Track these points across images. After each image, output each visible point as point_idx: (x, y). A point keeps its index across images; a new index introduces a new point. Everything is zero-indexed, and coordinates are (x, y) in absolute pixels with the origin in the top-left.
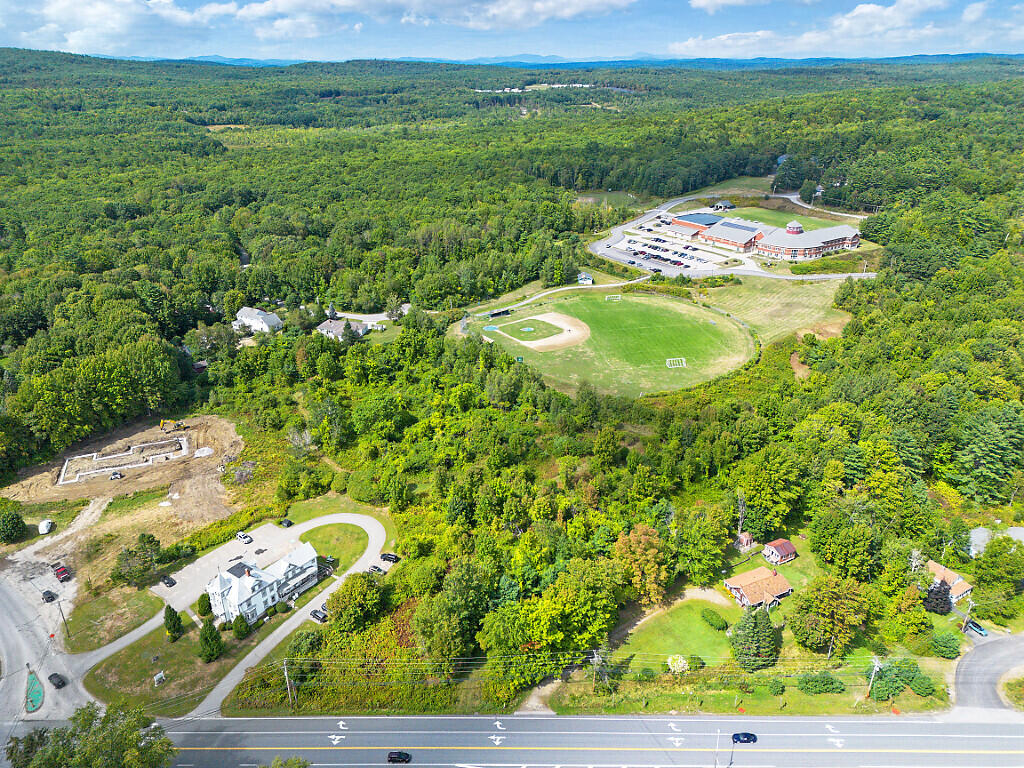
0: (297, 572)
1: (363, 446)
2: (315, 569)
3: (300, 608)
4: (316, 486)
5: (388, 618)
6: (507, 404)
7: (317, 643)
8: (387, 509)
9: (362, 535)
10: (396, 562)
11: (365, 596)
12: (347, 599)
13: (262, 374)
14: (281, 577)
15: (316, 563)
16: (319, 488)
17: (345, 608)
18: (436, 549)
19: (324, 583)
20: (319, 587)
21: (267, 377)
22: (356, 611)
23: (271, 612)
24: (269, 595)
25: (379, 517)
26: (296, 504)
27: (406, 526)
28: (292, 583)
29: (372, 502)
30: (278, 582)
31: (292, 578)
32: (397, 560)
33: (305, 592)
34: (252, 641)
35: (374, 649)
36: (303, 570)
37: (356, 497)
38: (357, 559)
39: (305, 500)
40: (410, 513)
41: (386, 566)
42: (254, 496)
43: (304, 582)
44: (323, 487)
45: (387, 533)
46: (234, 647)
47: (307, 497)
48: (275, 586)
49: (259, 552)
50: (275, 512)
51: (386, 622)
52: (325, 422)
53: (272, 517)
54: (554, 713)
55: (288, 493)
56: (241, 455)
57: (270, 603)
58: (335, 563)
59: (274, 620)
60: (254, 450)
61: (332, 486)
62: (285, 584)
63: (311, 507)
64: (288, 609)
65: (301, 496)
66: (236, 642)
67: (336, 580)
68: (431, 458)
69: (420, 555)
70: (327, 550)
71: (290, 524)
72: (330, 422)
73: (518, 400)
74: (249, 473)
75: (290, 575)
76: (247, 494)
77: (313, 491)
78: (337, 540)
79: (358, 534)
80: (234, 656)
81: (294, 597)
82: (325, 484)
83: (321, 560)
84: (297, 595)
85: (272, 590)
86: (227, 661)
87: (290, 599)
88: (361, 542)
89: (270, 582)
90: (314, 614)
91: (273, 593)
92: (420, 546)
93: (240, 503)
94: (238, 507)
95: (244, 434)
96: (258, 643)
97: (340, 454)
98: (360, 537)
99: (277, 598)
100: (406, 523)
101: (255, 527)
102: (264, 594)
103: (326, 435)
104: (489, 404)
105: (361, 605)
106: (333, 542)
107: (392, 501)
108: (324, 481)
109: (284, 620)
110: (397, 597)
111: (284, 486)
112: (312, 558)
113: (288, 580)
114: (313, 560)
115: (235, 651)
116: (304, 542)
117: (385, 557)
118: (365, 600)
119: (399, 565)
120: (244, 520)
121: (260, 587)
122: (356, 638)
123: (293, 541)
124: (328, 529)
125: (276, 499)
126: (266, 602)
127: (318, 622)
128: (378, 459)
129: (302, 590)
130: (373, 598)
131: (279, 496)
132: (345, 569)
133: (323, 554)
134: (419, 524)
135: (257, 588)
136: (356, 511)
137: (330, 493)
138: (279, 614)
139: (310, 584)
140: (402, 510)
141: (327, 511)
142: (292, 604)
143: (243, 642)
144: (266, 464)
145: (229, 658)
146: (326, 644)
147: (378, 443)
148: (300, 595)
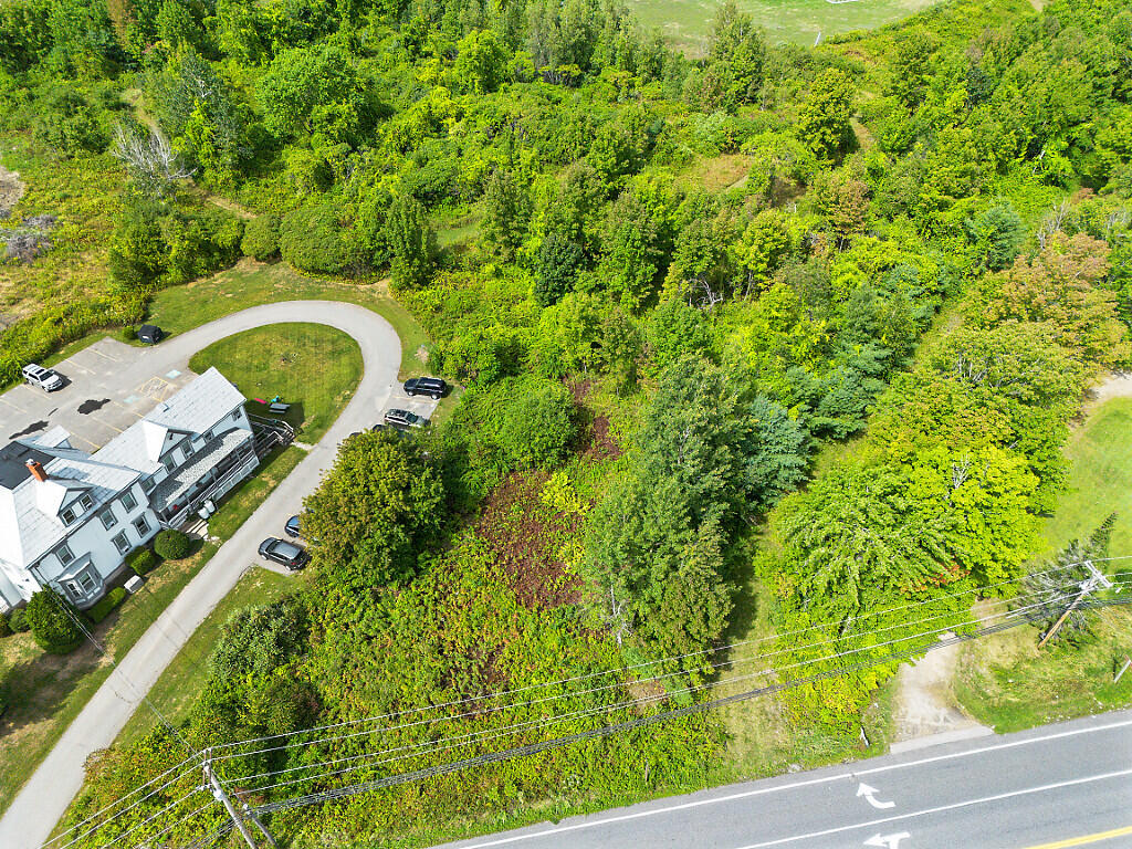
0: (198, 446)
1: (296, 160)
2: (244, 434)
3: (225, 537)
4: (207, 248)
5: (470, 536)
6: (575, 71)
7: (294, 637)
8: (385, 286)
9: (343, 345)
10: (445, 395)
11: (407, 489)
12: (362, 507)
13: (45, 55)
14: (152, 466)
15: (244, 420)
16: (214, 255)
17: (360, 532)
18: (532, 357)
19: (278, 466)
20: (266, 476)
21: (55, 58)
22: (391, 537)
23: (144, 560)
24: (125, 520)
25: (371, 303)
26: (166, 293)
27: (441, 315)
28: (189, 479)
29: (348, 272)
30: (146, 483)
31: (187, 465)
32: (444, 391)
33: (230, 494)
34: (100, 654)
35: (460, 624)
36: (213, 442)
37: (307, 263)
38: (347, 399)
39: (186, 282)
40: (442, 288)
41: (425, 406)
42: (61, 284)
43: (222, 469)
44: (222, 251)
45: (401, 336)
46: (49, 679)
47: (190, 275)
48: (139, 494)
49: (89, 407)
50: (118, 312)
51: (466, 544)
52: (197, 115)
53: (111, 324)
54: (988, 731)
55: (141, 267)
56: (21, 206)
57: (135, 539)
58: (294, 413)
59: (156, 582)
60: (49, 195)
61: (243, 247)
62: (170, 484)
63: (203, 296)
64: (190, 546)
65: (174, 273)
66: (51, 666)
67: (304, 454)
68: (455, 171)
69: (502, 373)
70: (265, 384)
71: (159, 336)
72: (209, 114)
73: (595, 60)
74: (40, 238)
75: (179, 458)
76: (42, 281)
77: (201, 261)
78: (286, 359)
79: (333, 342)
80: (50, 714)
81: (202, 513)
82: (228, 243)
83: (256, 411)
84: (209, 505)
85: (131, 505)
86: (29, 728)
87: (193, 518)
88: (345, 360)
89: (119, 487)
90: (270, 549)
91: (136, 513)
92: (499, 352)
93: (27, 302)
94: (23, 311)
95: (23, 169)
96: (120, 656)
97: (247, 188)
98: (343, 347)
99: (153, 522)
100: (438, 309)
101: (73, 352)
102: (109, 520)
103: (206, 148)
104: (536, 75)
105: (402, 518)
106: (276, 365)
107: (399, 263)
108: (225, 237)
109: (186, 578)
110: (479, 477)
111: (126, 253)
112: (231, 408)
113: (174, 471)
114: (236, 414)
115: (48, 692)
116: (200, 370)
117: (414, 387)
118: (409, 501)
119: (457, 400)
120: (40, 337)
121: (89, 503)
122: (401, 602)
123: (175, 373)
124: (258, 338)
125: (112, 285)
126: (120, 541)
127: (285, 571)
128: (336, 188)
129: (222, 490)
130: (427, 494)
131: (119, 276)
132: (323, 424)
133: (258, 395)
134: (470, 310)
135: (78, 509)
136: (313, 295)
137: (242, 265)
138: (170, 564)
139: (240, 474)
140: (424, 282)
141: (244, 301)
142: (202, 530)
143: (74, 662)
144: (81, 218)
145: (35, 719)
146: (322, 631)
147: (331, 151)
148: (218, 504)
